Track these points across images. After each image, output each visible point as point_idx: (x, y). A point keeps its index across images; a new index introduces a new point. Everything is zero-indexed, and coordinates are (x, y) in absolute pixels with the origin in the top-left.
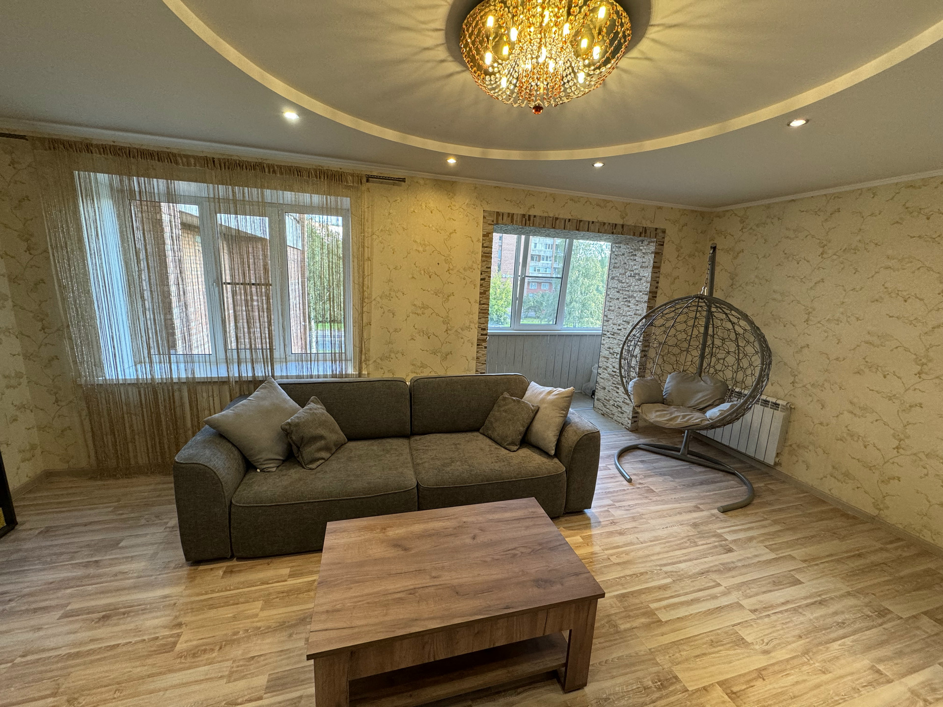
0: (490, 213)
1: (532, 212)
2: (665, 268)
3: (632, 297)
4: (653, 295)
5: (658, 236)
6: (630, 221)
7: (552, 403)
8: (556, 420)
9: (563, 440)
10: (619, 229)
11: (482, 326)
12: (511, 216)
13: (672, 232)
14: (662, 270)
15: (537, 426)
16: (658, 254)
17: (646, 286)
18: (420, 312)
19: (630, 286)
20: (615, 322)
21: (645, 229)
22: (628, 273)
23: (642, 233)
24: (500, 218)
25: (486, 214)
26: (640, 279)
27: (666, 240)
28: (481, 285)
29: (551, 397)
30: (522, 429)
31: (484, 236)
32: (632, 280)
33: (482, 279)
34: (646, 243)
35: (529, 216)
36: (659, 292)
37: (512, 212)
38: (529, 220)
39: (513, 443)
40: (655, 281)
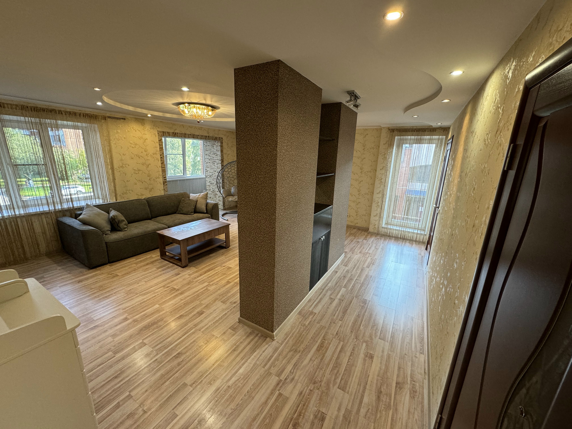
0: (160, 132)
1: (176, 131)
2: (224, 151)
3: (215, 162)
4: (222, 161)
5: (220, 140)
6: (211, 135)
7: (202, 197)
8: (204, 202)
9: (208, 208)
10: (207, 138)
11: (164, 176)
12: (169, 133)
13: (224, 138)
14: (224, 152)
15: (199, 205)
16: (221, 146)
17: (219, 158)
18: (137, 172)
19: (213, 158)
20: (210, 171)
21: (216, 138)
22: (212, 153)
23: (215, 139)
24: (164, 133)
25: (159, 132)
26: (217, 155)
27: (223, 141)
28: (161, 160)
29: (200, 196)
30: (194, 207)
31: (159, 141)
32: (214, 156)
33: (161, 158)
34: (217, 142)
35: (175, 133)
36: (224, 160)
37: (168, 131)
38: (176, 134)
39: (192, 213)
40: (222, 156)
